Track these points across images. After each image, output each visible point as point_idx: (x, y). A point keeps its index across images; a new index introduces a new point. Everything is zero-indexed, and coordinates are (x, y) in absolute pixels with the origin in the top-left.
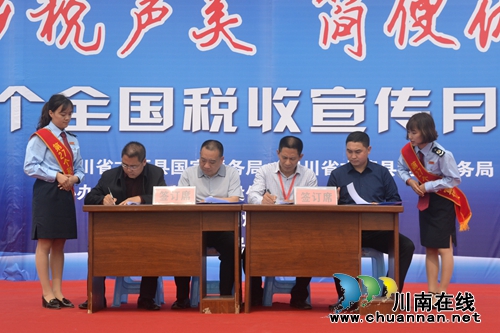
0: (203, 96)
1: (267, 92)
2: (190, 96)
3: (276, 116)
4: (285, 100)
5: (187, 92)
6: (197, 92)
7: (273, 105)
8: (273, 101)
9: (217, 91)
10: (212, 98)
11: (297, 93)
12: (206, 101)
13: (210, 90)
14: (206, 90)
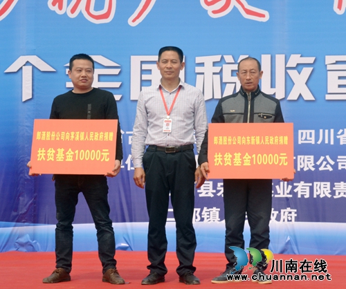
0: (215, 64)
1: (280, 59)
2: (202, 64)
3: (289, 83)
4: (299, 67)
5: (199, 60)
6: (208, 60)
7: (286, 73)
8: (286, 68)
9: (229, 58)
10: (224, 66)
11: (311, 60)
12: (217, 69)
13: (222, 58)
14: (218, 58)
